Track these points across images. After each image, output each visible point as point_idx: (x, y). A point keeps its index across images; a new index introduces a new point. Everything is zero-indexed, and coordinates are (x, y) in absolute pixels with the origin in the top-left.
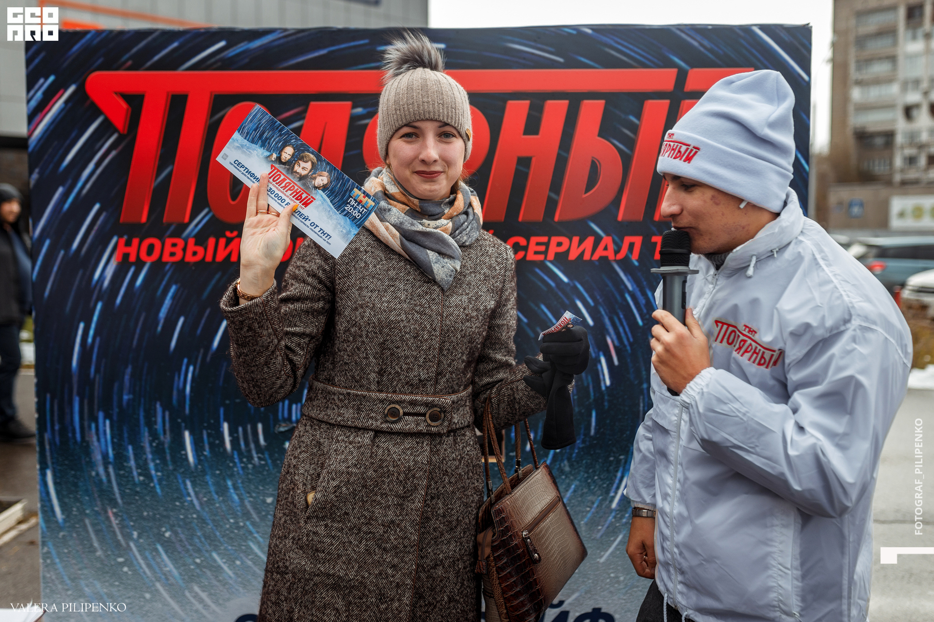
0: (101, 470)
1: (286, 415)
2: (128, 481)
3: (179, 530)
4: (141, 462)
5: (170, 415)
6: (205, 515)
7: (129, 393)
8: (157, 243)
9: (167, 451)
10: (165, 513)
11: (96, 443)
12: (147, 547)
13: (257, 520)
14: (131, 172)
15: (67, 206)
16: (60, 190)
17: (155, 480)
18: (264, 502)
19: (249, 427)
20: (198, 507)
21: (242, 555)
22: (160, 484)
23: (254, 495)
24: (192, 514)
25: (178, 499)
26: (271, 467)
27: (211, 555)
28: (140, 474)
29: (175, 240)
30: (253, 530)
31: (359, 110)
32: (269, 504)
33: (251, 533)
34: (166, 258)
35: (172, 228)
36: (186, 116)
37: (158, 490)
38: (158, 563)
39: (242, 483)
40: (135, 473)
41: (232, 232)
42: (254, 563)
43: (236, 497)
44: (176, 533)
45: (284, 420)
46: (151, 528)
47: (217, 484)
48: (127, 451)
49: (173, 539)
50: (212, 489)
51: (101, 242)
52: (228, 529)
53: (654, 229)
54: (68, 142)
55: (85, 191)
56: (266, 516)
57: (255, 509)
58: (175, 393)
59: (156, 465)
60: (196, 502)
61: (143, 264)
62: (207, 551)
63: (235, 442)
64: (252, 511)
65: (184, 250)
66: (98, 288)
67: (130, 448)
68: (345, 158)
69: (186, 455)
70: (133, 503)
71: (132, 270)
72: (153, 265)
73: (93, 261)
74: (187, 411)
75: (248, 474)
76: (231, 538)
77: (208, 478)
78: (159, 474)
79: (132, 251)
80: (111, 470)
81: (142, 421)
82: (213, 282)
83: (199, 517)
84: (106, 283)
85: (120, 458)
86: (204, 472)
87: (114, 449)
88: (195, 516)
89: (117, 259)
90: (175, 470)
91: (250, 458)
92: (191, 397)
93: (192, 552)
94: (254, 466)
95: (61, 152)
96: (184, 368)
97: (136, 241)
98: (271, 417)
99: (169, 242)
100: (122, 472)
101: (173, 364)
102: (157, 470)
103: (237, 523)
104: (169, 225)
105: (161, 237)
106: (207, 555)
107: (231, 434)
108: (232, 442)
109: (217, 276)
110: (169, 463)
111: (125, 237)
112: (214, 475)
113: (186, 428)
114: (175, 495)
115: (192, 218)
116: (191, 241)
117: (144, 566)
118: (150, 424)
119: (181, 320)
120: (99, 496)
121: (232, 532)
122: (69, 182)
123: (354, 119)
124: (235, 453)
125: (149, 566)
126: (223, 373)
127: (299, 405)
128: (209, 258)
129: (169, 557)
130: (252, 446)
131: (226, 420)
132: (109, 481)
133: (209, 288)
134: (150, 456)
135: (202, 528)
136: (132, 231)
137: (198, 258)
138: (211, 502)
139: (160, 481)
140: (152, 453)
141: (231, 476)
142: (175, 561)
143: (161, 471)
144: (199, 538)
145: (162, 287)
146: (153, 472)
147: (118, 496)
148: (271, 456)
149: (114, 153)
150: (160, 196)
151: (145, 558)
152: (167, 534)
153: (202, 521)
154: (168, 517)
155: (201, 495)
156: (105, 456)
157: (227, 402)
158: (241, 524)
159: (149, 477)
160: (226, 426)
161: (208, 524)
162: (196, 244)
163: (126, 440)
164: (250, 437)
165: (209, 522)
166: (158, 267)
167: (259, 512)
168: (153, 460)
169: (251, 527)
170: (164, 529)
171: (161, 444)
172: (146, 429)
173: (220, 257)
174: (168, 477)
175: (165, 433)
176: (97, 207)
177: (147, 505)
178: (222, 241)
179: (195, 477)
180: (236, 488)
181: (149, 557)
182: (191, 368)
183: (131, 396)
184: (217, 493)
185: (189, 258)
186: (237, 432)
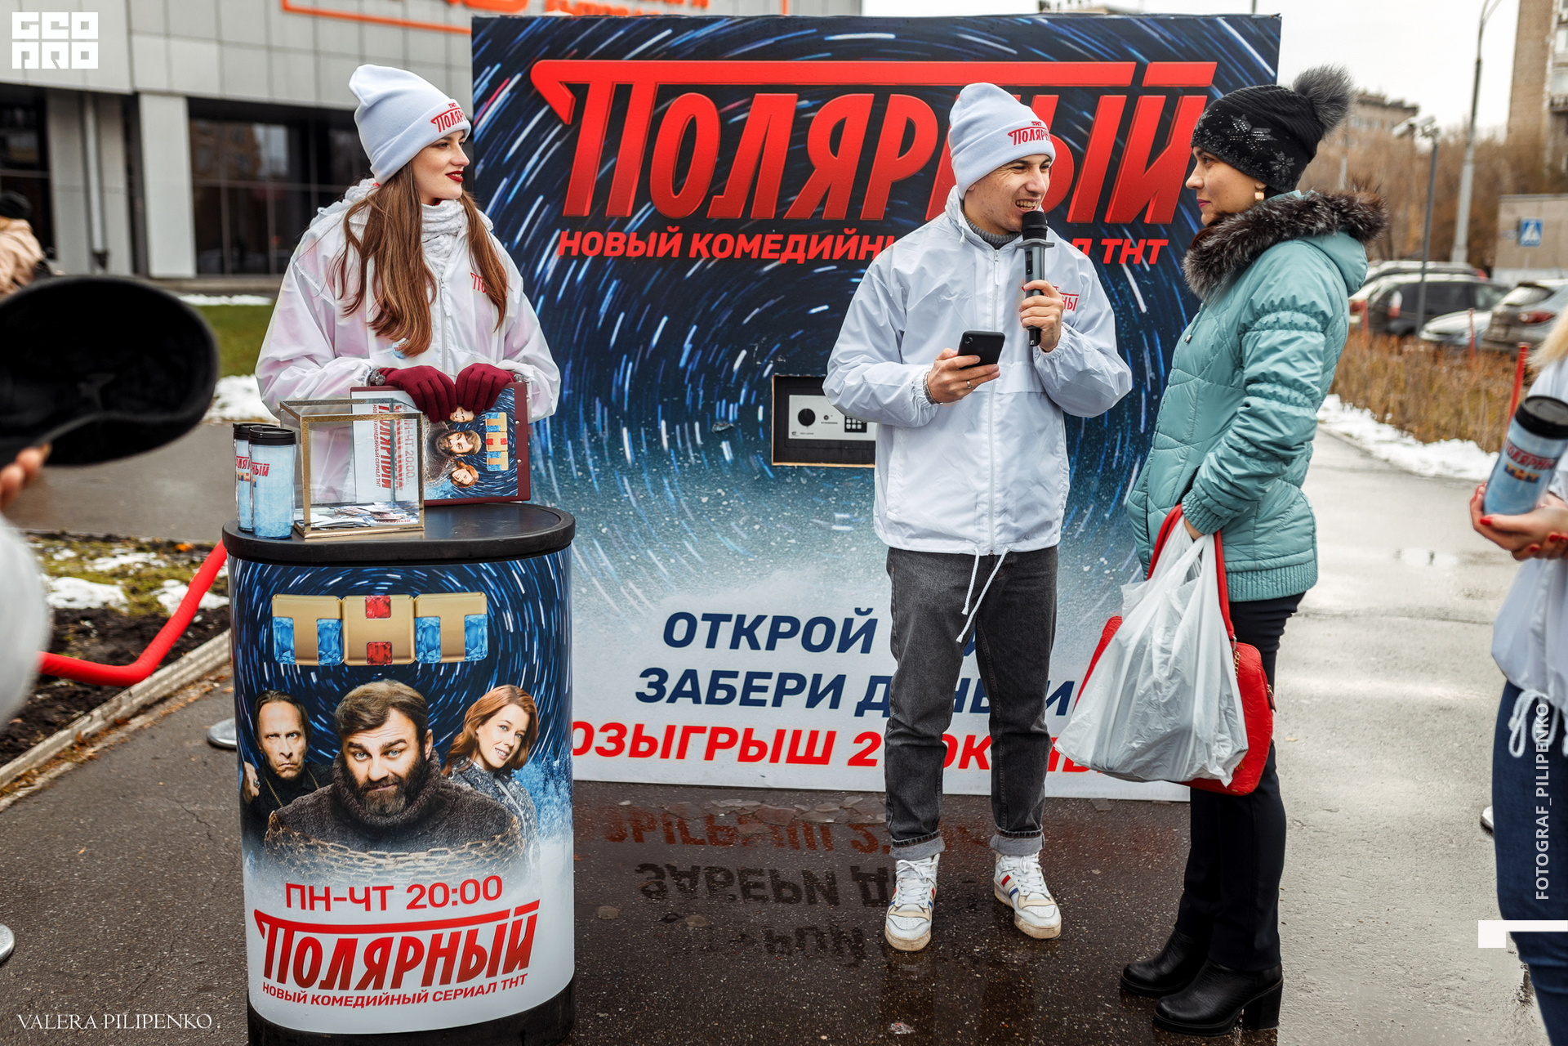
0: (541, 464)
1: (723, 415)
2: (567, 476)
3: (616, 526)
4: (580, 458)
5: (609, 411)
6: (641, 512)
7: (569, 388)
8: (599, 236)
9: (606, 447)
10: (602, 509)
11: (536, 438)
12: (584, 542)
13: (693, 519)
14: (574, 164)
15: (511, 198)
16: (505, 181)
17: (593, 476)
18: (699, 501)
19: (686, 425)
20: (634, 505)
21: (676, 553)
22: (598, 480)
23: (690, 494)
24: (628, 511)
25: (615, 495)
26: (707, 467)
27: (646, 553)
28: (578, 470)
29: (616, 235)
30: (688, 529)
31: (805, 103)
32: (704, 504)
33: (685, 532)
34: (608, 252)
35: (614, 222)
36: (630, 107)
37: (596, 486)
38: (594, 558)
39: (678, 481)
40: (574, 469)
41: (673, 227)
42: (688, 562)
43: (672, 496)
44: (613, 530)
45: (721, 419)
46: (588, 523)
47: (653, 482)
48: (567, 446)
49: (610, 534)
50: (649, 486)
51: (544, 235)
52: (663, 527)
53: (1105, 232)
54: (513, 132)
55: (528, 183)
56: (701, 515)
57: (691, 508)
58: (614, 389)
59: (594, 461)
60: (632, 499)
61: (586, 258)
62: (643, 548)
63: (672, 441)
64: (687, 510)
65: (626, 244)
66: (540, 282)
67: (569, 443)
68: (788, 153)
69: (624, 454)
70: (570, 498)
71: (574, 263)
72: (595, 258)
73: (535, 255)
74: (626, 408)
75: (685, 473)
76: (667, 537)
77: (645, 475)
78: (597, 470)
79: (575, 244)
80: (550, 464)
81: (582, 417)
82: (654, 278)
83: (635, 514)
84: (548, 277)
85: (560, 452)
86: (640, 468)
87: (553, 445)
88: (631, 513)
89: (559, 253)
90: (612, 466)
91: (687, 457)
92: (629, 393)
93: (627, 548)
94: (690, 464)
95: (505, 142)
96: (623, 364)
97: (578, 235)
98: (709, 416)
99: (611, 236)
100: (561, 467)
101: (611, 361)
102: (595, 467)
103: (673, 521)
104: (612, 219)
105: (603, 231)
106: (642, 552)
107: (668, 433)
108: (668, 439)
109: (658, 272)
110: (607, 459)
111: (568, 230)
112: (650, 473)
113: (624, 426)
114: (613, 492)
115: (634, 214)
116: (633, 236)
117: (581, 561)
118: (589, 420)
119: (622, 315)
120: (538, 490)
121: (668, 530)
122: (514, 173)
123: (799, 112)
124: (672, 451)
125: (585, 560)
126: (662, 370)
127: (736, 405)
128: (650, 254)
129: (605, 553)
130: (689, 445)
131: (662, 418)
132: (549, 475)
133: (650, 284)
134: (588, 452)
135: (638, 526)
136: (574, 224)
137: (640, 253)
138: (647, 499)
139: (598, 477)
140: (590, 449)
141: (668, 474)
142: (611, 557)
143: (599, 468)
144: (635, 535)
145: (603, 282)
146: (591, 468)
147: (556, 490)
148: (707, 456)
149: (558, 144)
150: (603, 188)
151: (582, 553)
152: (604, 530)
153: (639, 518)
154: (605, 513)
155: (638, 493)
156: (545, 450)
157: (665, 400)
158: (677, 523)
159: (587, 472)
160: (663, 424)
161: (644, 522)
162: (637, 239)
163: (565, 434)
164: (687, 436)
165: (646, 519)
166: (599, 260)
167: (694, 512)
168: (592, 456)
169: (686, 526)
170: (601, 525)
171: (599, 440)
172: (585, 425)
173: (661, 253)
174: (606, 473)
175: (603, 430)
176: (541, 198)
177: (585, 501)
178: (664, 236)
179: (632, 474)
180: (672, 487)
181: (586, 552)
182: (631, 365)
183: (571, 392)
184: (653, 491)
185: (631, 253)
186: (674, 430)
